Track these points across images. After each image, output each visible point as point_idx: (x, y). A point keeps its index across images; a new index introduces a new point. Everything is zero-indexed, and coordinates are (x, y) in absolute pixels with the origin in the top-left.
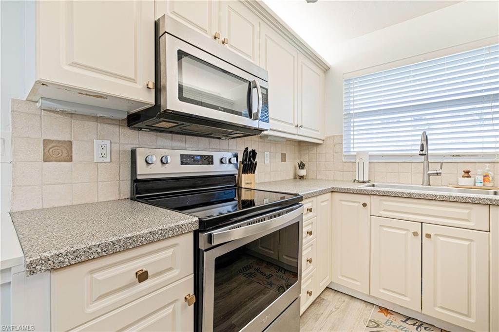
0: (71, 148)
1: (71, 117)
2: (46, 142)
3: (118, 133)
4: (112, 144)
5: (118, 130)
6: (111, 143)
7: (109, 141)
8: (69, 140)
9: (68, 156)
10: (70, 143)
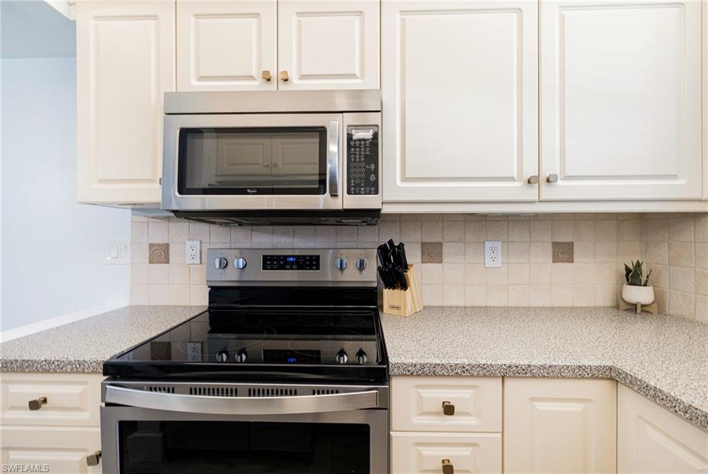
0: (168, 250)
1: (169, 221)
2: (151, 246)
3: (208, 232)
4: (203, 245)
5: (208, 228)
6: (201, 243)
7: (199, 242)
8: (167, 242)
9: (165, 258)
10: (168, 245)
